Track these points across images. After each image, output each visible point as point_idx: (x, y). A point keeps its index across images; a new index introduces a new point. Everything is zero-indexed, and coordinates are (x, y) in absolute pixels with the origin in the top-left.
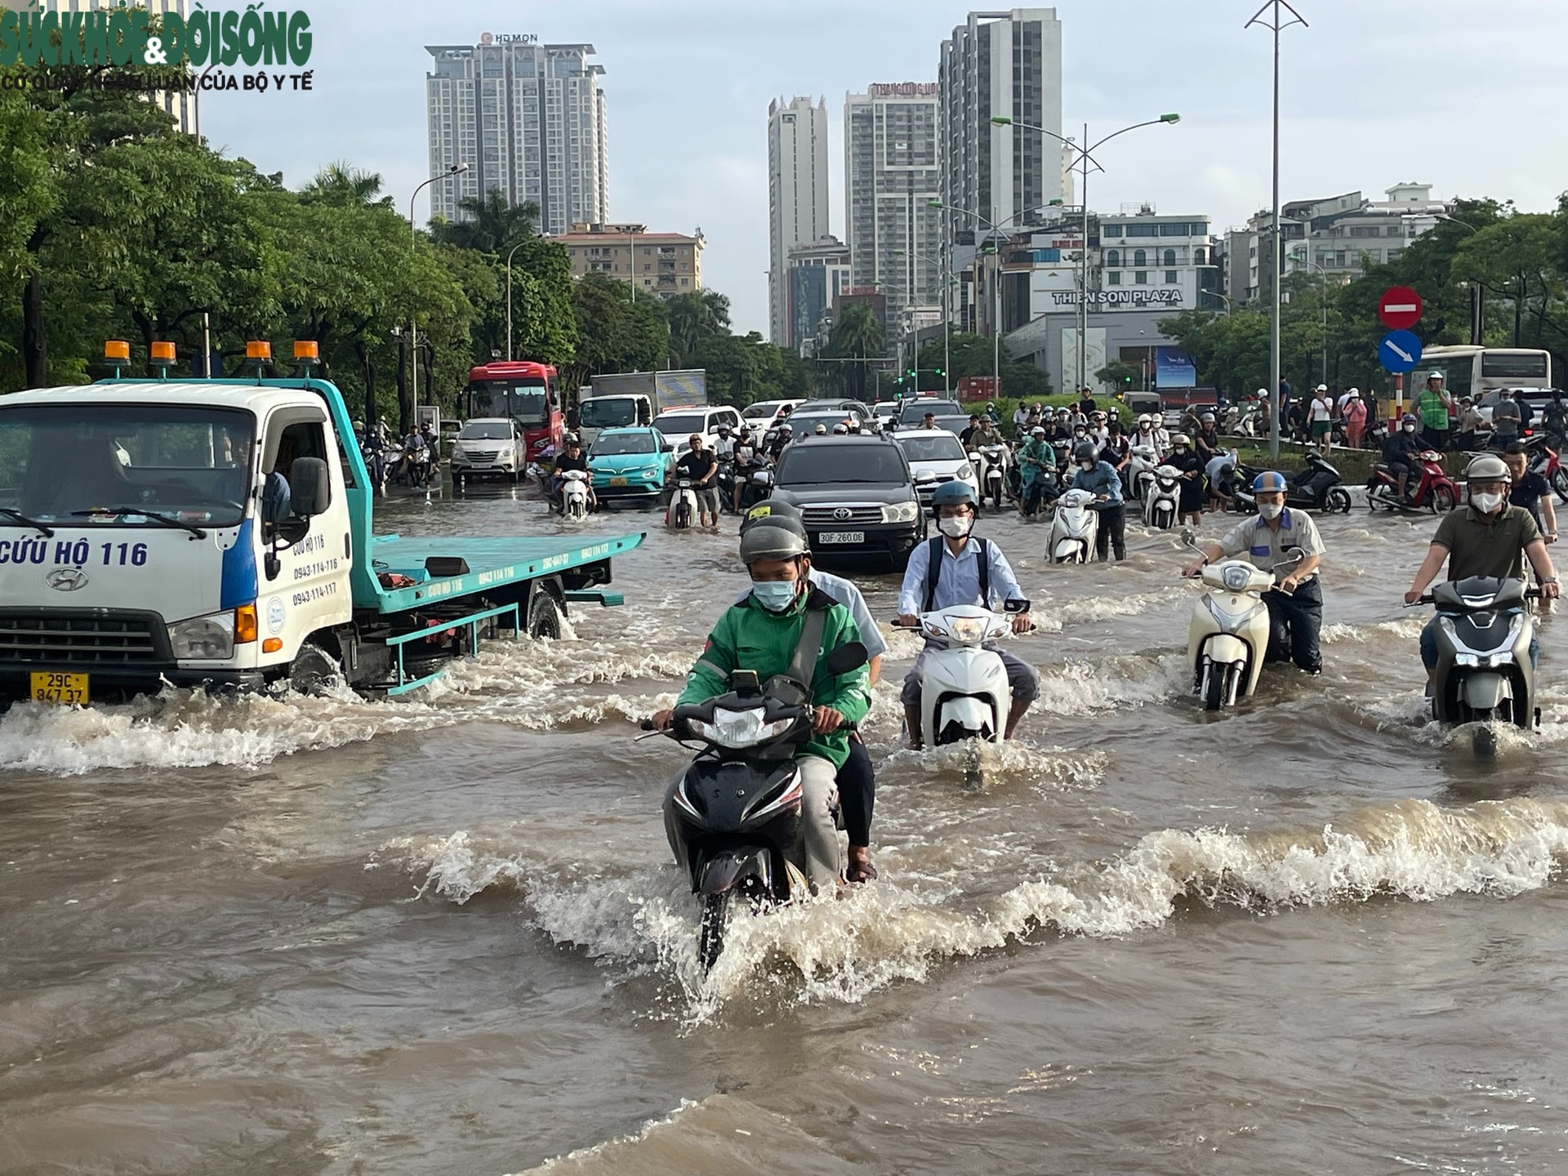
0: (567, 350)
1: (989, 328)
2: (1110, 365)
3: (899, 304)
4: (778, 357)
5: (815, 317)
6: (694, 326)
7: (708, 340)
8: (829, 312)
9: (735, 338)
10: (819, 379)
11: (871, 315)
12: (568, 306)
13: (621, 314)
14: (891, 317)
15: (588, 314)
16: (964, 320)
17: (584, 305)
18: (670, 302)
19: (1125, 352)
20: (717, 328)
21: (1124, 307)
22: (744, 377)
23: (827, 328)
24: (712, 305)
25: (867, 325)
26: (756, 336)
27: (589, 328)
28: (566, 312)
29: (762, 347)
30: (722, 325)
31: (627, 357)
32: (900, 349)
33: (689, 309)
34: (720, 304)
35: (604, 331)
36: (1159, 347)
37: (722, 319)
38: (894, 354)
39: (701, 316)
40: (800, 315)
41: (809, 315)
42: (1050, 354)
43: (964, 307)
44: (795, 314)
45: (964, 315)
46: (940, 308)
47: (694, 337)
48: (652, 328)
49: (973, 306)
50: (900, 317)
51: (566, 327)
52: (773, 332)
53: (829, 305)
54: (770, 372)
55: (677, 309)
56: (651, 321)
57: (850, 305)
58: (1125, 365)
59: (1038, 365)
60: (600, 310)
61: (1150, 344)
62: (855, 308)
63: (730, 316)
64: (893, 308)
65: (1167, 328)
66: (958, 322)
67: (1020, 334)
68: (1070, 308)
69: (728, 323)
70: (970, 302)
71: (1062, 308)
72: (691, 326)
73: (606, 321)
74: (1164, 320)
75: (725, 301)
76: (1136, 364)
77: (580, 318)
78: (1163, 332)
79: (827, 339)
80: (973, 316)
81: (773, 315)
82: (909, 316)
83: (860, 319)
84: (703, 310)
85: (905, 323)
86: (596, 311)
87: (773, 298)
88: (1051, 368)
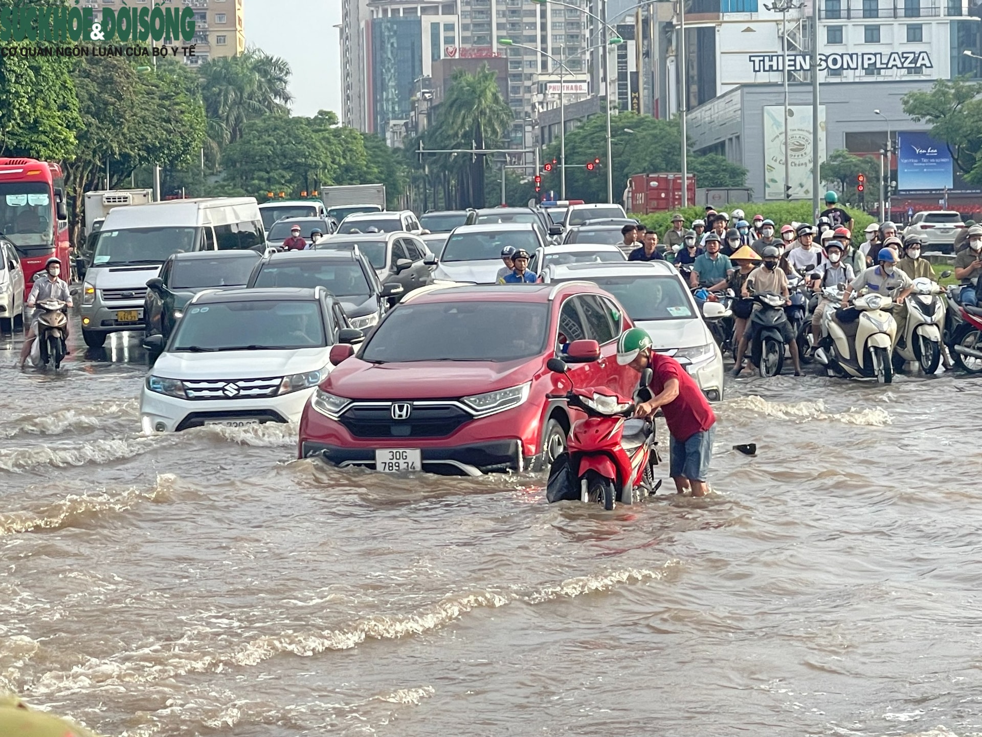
0: (66, 141)
1: (658, 106)
2: (834, 158)
3: (527, 71)
4: (359, 147)
5: (408, 89)
6: (239, 103)
7: (259, 122)
8: (427, 83)
9: (298, 121)
10: (415, 180)
11: (492, 87)
12: (66, 76)
13: (139, 87)
14: (516, 90)
15: (94, 88)
16: (622, 95)
17: (88, 75)
18: (203, 70)
19: (854, 141)
20: (270, 106)
21: (849, 76)
22: (311, 176)
23: (425, 106)
24: (265, 73)
25: (487, 102)
26: (326, 117)
27: (97, 109)
28: (64, 86)
29: (337, 133)
30: (277, 101)
31: (148, 150)
32: (529, 135)
33: (231, 80)
34: (275, 72)
35: (117, 113)
36: (902, 133)
37: (277, 93)
38: (521, 143)
39: (248, 89)
40: (384, 87)
41: (398, 86)
42: (748, 143)
43: (622, 76)
44: (378, 85)
45: (622, 86)
46: (587, 77)
47: (238, 119)
48: (184, 107)
49: (635, 75)
50: (528, 90)
51: (64, 107)
52: (347, 111)
53: (427, 71)
54: (347, 169)
55: (215, 79)
56: (180, 98)
57: (461, 74)
58: (854, 159)
59: (730, 158)
60: (111, 81)
61: (889, 128)
62: (470, 78)
63: (289, 89)
64: (517, 77)
65: (916, 107)
66: (613, 97)
67: (706, 113)
68: (775, 77)
69: (287, 98)
70: (631, 67)
71: (763, 78)
72: (234, 103)
73: (120, 98)
74: (911, 96)
75: (283, 68)
76: (869, 156)
77: (83, 93)
78: (910, 112)
79: (423, 121)
80: (635, 89)
81: (347, 87)
82: (542, 88)
83: (476, 93)
84: (251, 81)
85: (537, 98)
86: (106, 83)
87: (346, 62)
88: (748, 161)
